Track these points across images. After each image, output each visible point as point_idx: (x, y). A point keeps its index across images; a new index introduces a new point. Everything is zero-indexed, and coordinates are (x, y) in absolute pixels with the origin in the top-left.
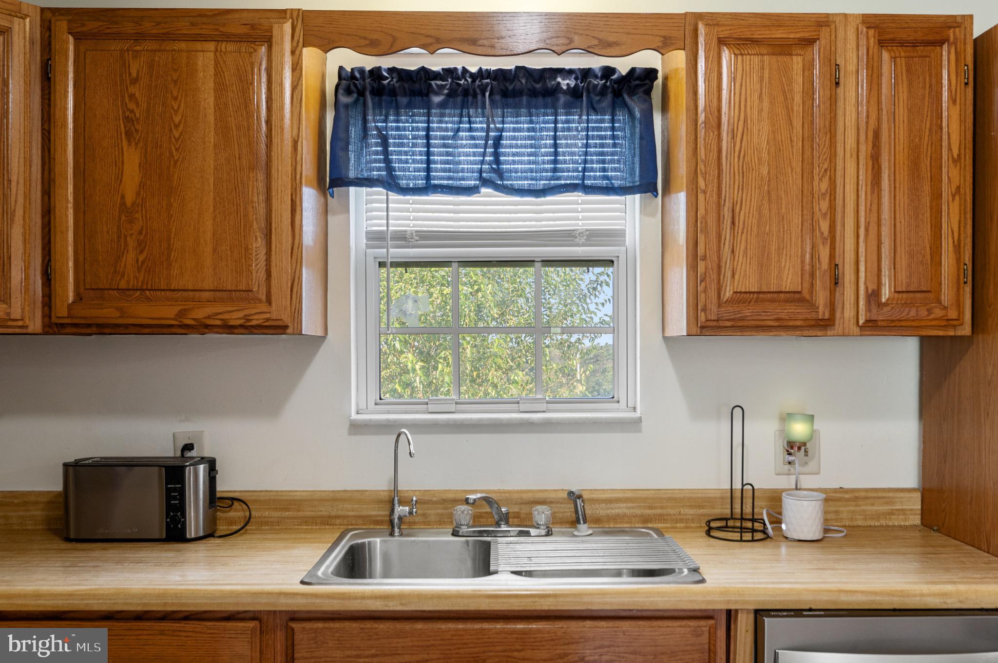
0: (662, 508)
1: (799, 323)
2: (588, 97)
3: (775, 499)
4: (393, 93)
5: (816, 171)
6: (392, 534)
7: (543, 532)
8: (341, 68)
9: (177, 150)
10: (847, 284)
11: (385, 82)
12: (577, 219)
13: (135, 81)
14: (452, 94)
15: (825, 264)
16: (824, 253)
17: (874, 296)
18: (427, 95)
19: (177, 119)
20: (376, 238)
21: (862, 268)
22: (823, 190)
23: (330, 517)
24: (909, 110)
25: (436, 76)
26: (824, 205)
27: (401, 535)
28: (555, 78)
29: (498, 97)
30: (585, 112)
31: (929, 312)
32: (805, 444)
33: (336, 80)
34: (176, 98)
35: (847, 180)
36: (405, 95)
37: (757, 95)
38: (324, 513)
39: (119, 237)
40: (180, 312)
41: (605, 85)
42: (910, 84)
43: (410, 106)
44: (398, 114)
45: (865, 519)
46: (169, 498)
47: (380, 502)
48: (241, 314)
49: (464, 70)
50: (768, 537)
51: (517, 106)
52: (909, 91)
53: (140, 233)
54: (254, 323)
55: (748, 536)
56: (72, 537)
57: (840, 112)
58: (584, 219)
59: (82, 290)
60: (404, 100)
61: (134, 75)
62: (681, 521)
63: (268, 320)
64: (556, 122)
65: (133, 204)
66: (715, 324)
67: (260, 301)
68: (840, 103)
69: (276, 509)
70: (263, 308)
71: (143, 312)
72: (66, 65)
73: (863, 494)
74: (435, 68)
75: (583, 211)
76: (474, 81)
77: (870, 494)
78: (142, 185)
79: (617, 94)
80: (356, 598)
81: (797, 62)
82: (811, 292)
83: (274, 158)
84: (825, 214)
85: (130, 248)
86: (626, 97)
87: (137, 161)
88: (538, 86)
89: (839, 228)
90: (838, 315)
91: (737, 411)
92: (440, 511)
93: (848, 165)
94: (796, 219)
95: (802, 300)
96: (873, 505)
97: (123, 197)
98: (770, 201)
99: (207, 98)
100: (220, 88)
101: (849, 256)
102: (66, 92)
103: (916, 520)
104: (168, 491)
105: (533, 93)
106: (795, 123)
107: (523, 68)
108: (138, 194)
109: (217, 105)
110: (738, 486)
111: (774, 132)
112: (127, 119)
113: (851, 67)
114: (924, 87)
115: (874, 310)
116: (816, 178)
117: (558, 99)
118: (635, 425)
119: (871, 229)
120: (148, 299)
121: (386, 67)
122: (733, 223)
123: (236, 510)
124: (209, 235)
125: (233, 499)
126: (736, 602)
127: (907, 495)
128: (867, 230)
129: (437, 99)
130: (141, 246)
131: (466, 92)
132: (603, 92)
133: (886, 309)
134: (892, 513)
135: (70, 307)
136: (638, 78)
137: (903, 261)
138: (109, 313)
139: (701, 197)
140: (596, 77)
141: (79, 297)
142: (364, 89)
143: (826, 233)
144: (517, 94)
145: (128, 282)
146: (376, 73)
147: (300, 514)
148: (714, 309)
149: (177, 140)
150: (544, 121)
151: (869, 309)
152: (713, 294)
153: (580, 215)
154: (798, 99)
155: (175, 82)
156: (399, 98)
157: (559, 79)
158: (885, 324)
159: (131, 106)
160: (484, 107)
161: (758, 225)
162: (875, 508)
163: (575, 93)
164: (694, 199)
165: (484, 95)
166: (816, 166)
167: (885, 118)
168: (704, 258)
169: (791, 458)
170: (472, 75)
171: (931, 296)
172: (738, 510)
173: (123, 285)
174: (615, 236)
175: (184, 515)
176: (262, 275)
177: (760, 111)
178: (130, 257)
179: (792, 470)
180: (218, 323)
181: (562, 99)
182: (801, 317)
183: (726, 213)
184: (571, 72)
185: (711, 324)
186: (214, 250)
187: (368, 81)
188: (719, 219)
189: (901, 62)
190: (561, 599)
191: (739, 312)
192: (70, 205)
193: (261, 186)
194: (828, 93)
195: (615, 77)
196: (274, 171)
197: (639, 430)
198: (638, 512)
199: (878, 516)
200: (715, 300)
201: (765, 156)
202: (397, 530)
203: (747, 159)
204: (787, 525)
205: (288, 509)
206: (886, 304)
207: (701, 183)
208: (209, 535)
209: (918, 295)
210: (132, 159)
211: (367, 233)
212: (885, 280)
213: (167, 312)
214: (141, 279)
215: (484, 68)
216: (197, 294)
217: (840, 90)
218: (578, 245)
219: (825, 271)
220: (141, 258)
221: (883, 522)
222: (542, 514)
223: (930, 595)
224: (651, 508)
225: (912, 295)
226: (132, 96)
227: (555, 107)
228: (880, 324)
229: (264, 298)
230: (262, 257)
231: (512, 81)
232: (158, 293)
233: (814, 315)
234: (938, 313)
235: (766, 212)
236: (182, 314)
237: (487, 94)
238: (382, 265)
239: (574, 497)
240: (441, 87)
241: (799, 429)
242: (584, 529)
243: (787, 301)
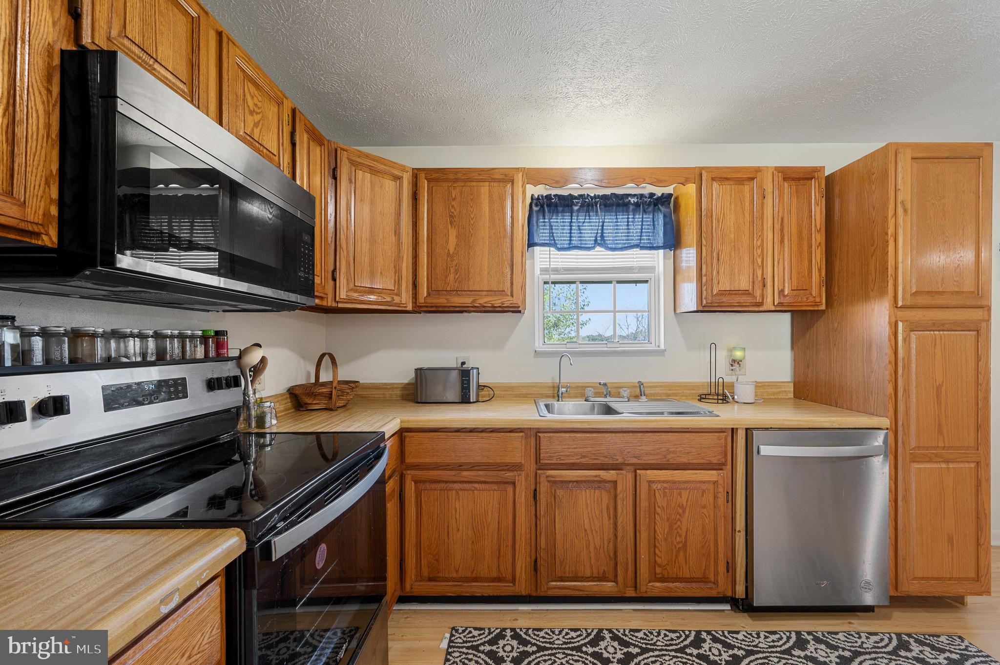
0: (675, 390)
1: (748, 304)
2: (643, 206)
3: (731, 386)
4: (556, 205)
5: (755, 236)
6: (558, 401)
7: (627, 400)
8: (532, 195)
9: (472, 229)
10: (768, 287)
11: (553, 201)
12: (634, 261)
13: (454, 199)
14: (582, 206)
15: (760, 278)
16: (759, 273)
17: (781, 292)
18: (571, 206)
19: (472, 216)
20: (544, 271)
21: (776, 279)
22: (759, 245)
23: (527, 394)
24: (797, 209)
25: (576, 198)
26: (759, 251)
27: (562, 401)
28: (628, 198)
29: (602, 207)
30: (641, 213)
31: (807, 299)
32: (741, 361)
33: (530, 201)
34: (472, 207)
35: (768, 240)
36: (561, 206)
37: (729, 203)
38: (524, 392)
39: (447, 268)
40: (473, 300)
41: (650, 201)
42: (798, 197)
43: (563, 212)
44: (557, 216)
45: (768, 395)
46: (463, 383)
47: (549, 387)
48: (500, 301)
49: (588, 195)
50: (728, 402)
51: (610, 211)
52: (797, 201)
53: (456, 266)
54: (505, 305)
55: (720, 401)
56: (419, 401)
57: (765, 210)
58: (637, 261)
59: (430, 291)
60: (560, 209)
61: (454, 196)
62: (684, 396)
63: (511, 304)
64: (628, 218)
65: (453, 253)
66: (710, 305)
67: (508, 296)
68: (765, 206)
69: (503, 391)
70: (510, 298)
71: (457, 301)
72: (424, 193)
73: (767, 384)
74: (576, 195)
75: (636, 258)
76: (592, 200)
77: (770, 384)
78: (457, 245)
79: (655, 205)
80: (568, 422)
81: (747, 188)
82: (753, 290)
83: (515, 233)
84: (760, 255)
85: (452, 273)
86: (660, 206)
87: (455, 234)
88: (621, 202)
89: (765, 262)
90: (765, 301)
91: (713, 345)
92: (576, 391)
93: (769, 234)
94: (747, 258)
95: (749, 294)
96: (771, 389)
97: (449, 250)
98: (735, 250)
99: (486, 207)
100: (491, 202)
101: (770, 274)
102: (424, 204)
103: (792, 395)
104: (463, 381)
105: (618, 205)
106: (746, 214)
107: (614, 194)
108: (455, 249)
109: (490, 209)
110: (713, 380)
111: (736, 219)
112: (451, 216)
113: (770, 190)
114: (804, 199)
115: (782, 298)
116: (755, 239)
117: (629, 207)
118: (661, 353)
119: (780, 262)
120: (459, 295)
121: (553, 194)
122: (718, 260)
123: (485, 391)
124: (486, 267)
125: (484, 386)
126: (738, 425)
127: (787, 384)
128: (778, 262)
129: (576, 208)
130: (456, 272)
131: (588, 205)
132: (649, 204)
133: (787, 298)
134: (780, 392)
135: (425, 298)
136: (665, 198)
137: (794, 277)
138: (442, 301)
139: (704, 248)
140: (646, 197)
141: (429, 294)
142: (544, 204)
143: (760, 264)
144: (612, 205)
145: (451, 287)
146: (548, 197)
147: (514, 393)
148: (710, 298)
149: (472, 225)
150: (622, 218)
151: (779, 298)
152: (710, 291)
153: (635, 260)
154: (747, 204)
155: (471, 200)
156: (559, 208)
157: (630, 199)
158: (787, 304)
159: (453, 210)
160: (597, 212)
161: (730, 260)
162: (773, 390)
163: (637, 205)
164: (700, 250)
165: (596, 206)
166: (755, 234)
167: (786, 212)
168: (706, 275)
169: (733, 368)
170: (591, 197)
171: (808, 292)
172: (713, 391)
173: (448, 289)
174: (651, 269)
175: (469, 391)
176: (509, 284)
177: (730, 210)
178: (451, 277)
179: (733, 374)
180: (490, 305)
181: (631, 207)
182: (749, 301)
183: (715, 255)
184: (635, 195)
185: (709, 305)
186: (488, 273)
187: (545, 200)
188: (712, 258)
189: (794, 188)
190: (659, 423)
191: (721, 299)
192: (425, 254)
193: (509, 245)
194: (760, 201)
195: (655, 197)
196: (514, 239)
197: (664, 356)
198: (665, 392)
199: (774, 394)
200: (710, 294)
201: (732, 229)
202: (560, 399)
203: (725, 231)
204: (738, 396)
205: (508, 391)
206: (787, 296)
207: (704, 242)
208: (477, 401)
209: (802, 291)
210: (453, 233)
211: (540, 268)
212: (786, 285)
213: (467, 301)
214: (456, 286)
215: (597, 194)
216: (481, 292)
217: (765, 200)
218: (634, 273)
219: (759, 281)
220: (456, 277)
221: (776, 397)
222: (625, 393)
223: (824, 422)
224: (670, 390)
225: (798, 291)
226: (453, 206)
227: (628, 212)
228: (784, 304)
229: (510, 294)
230: (509, 276)
231: (608, 200)
232: (464, 292)
233: (755, 301)
234: (811, 299)
235: (733, 254)
236: (474, 301)
237: (598, 205)
238: (545, 283)
239: (641, 384)
240: (578, 202)
241: (738, 354)
242: (644, 398)
243: (742, 294)
